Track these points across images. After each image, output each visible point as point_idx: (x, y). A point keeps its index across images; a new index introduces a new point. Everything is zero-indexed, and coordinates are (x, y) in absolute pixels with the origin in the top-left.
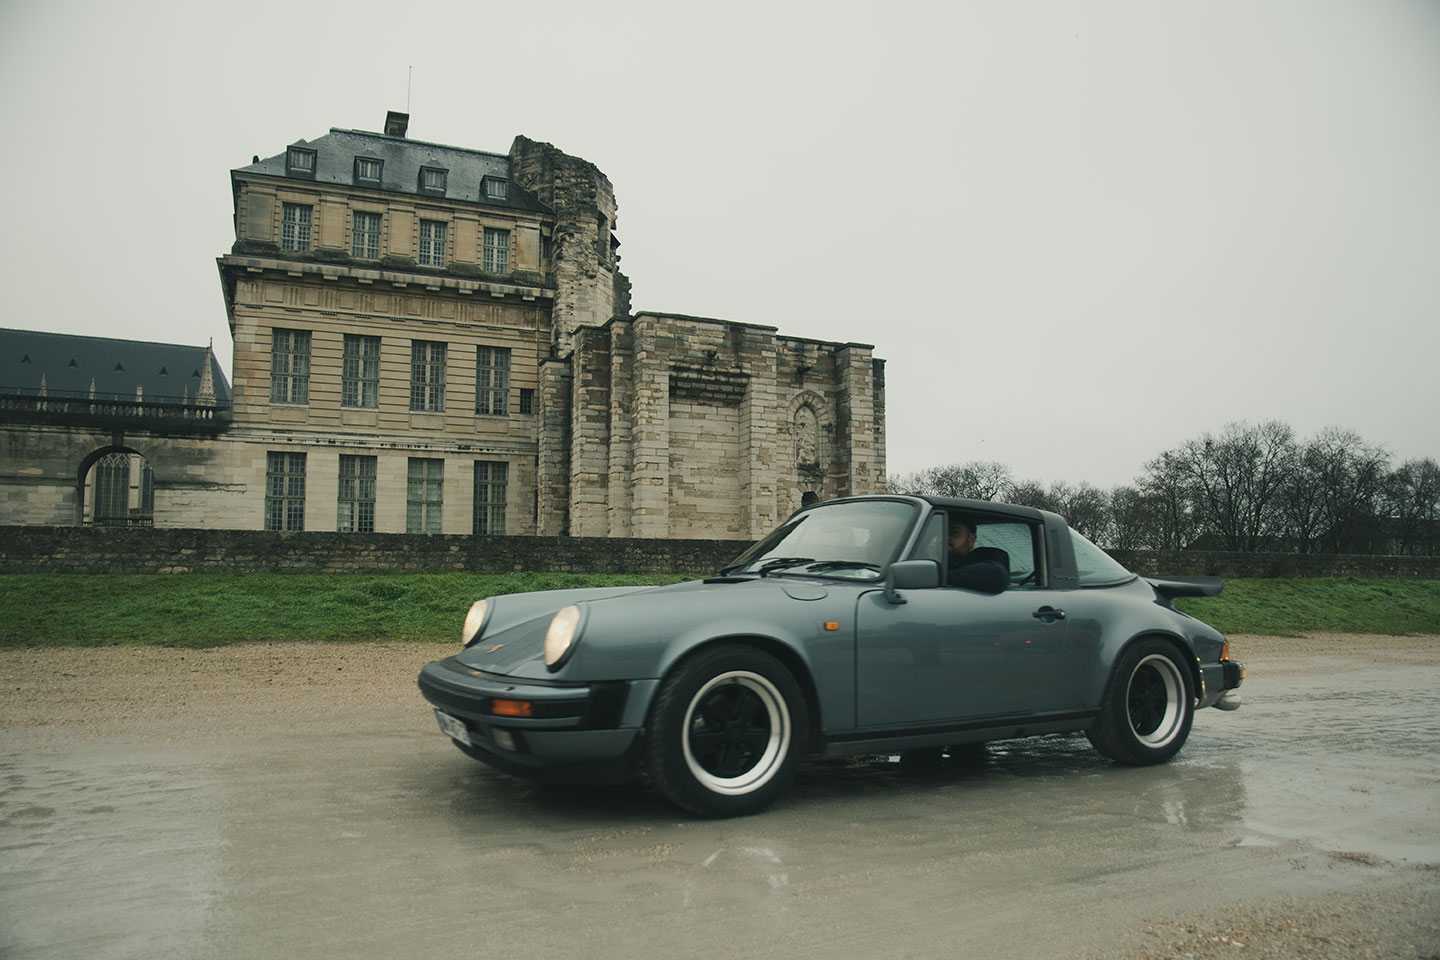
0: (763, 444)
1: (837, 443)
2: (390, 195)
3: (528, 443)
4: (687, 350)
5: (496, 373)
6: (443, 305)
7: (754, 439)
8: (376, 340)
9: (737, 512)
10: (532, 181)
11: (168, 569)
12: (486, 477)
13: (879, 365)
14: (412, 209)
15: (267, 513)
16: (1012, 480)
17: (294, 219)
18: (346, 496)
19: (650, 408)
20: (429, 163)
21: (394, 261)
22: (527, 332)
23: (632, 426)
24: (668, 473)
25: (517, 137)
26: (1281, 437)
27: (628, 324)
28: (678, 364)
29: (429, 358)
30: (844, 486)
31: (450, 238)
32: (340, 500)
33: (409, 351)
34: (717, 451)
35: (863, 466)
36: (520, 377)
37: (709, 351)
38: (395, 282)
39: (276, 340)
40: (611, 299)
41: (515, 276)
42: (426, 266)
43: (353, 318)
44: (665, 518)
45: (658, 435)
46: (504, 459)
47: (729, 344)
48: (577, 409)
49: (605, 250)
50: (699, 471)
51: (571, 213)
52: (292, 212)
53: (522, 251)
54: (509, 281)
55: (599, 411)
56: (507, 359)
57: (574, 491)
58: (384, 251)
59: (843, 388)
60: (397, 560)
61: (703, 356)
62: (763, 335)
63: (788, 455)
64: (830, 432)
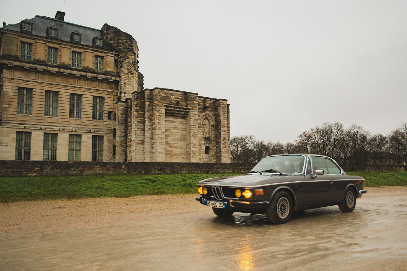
0: (194, 131)
1: (216, 131)
2: (61, 42)
3: (110, 129)
4: (171, 100)
5: (99, 105)
6: (81, 81)
7: (191, 129)
8: (57, 93)
9: (186, 153)
10: (111, 40)
11: (31, 174)
12: (96, 141)
13: (228, 105)
14: (69, 47)
15: (16, 153)
17: (25, 48)
18: (46, 147)
19: (159, 119)
20: (75, 31)
21: (63, 65)
22: (110, 92)
23: (153, 125)
24: (165, 140)
25: (105, 24)
26: (339, 127)
27: (150, 91)
28: (168, 105)
29: (76, 100)
30: (218, 144)
31: (83, 58)
32: (44, 149)
33: (69, 97)
34: (179, 133)
35: (224, 138)
36: (108, 107)
37: (177, 101)
38: (64, 73)
39: (19, 91)
40: (137, 81)
41: (106, 73)
42: (75, 68)
43: (48, 84)
44: (164, 155)
45: (162, 128)
46: (102, 135)
47: (183, 98)
48: (134, 119)
49: (135, 64)
50: (173, 140)
51: (125, 52)
52: (24, 45)
53: (108, 64)
54: (104, 74)
55: (141, 120)
56: (103, 101)
57: (132, 146)
58: (59, 61)
59: (218, 113)
60: (106, 171)
61: (175, 102)
62: (194, 96)
63: (201, 134)
64: (214, 127)
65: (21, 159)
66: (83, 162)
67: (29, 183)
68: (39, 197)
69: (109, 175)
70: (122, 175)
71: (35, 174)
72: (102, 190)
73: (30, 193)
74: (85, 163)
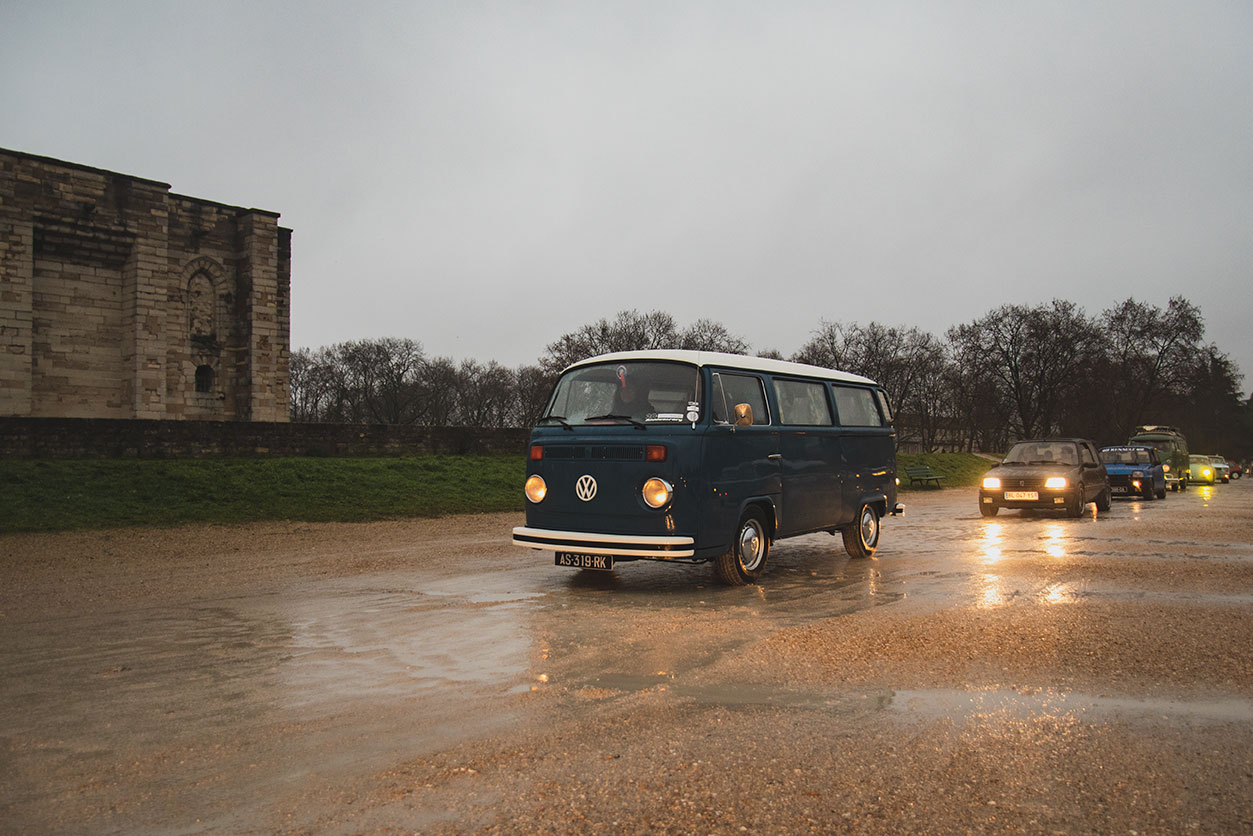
0: (152, 312)
1: (235, 315)
4: (56, 200)
7: (141, 306)
9: (119, 386)
13: (285, 235)
16: (423, 357)
19: (8, 263)
24: (30, 341)
26: (663, 325)
28: (46, 215)
30: (244, 360)
34: (93, 318)
35: (264, 339)
37: (86, 203)
44: (27, 392)
45: (18, 295)
47: (111, 197)
50: (69, 339)
59: (245, 256)
61: (77, 208)
62: (152, 191)
63: (180, 324)
64: (228, 302)
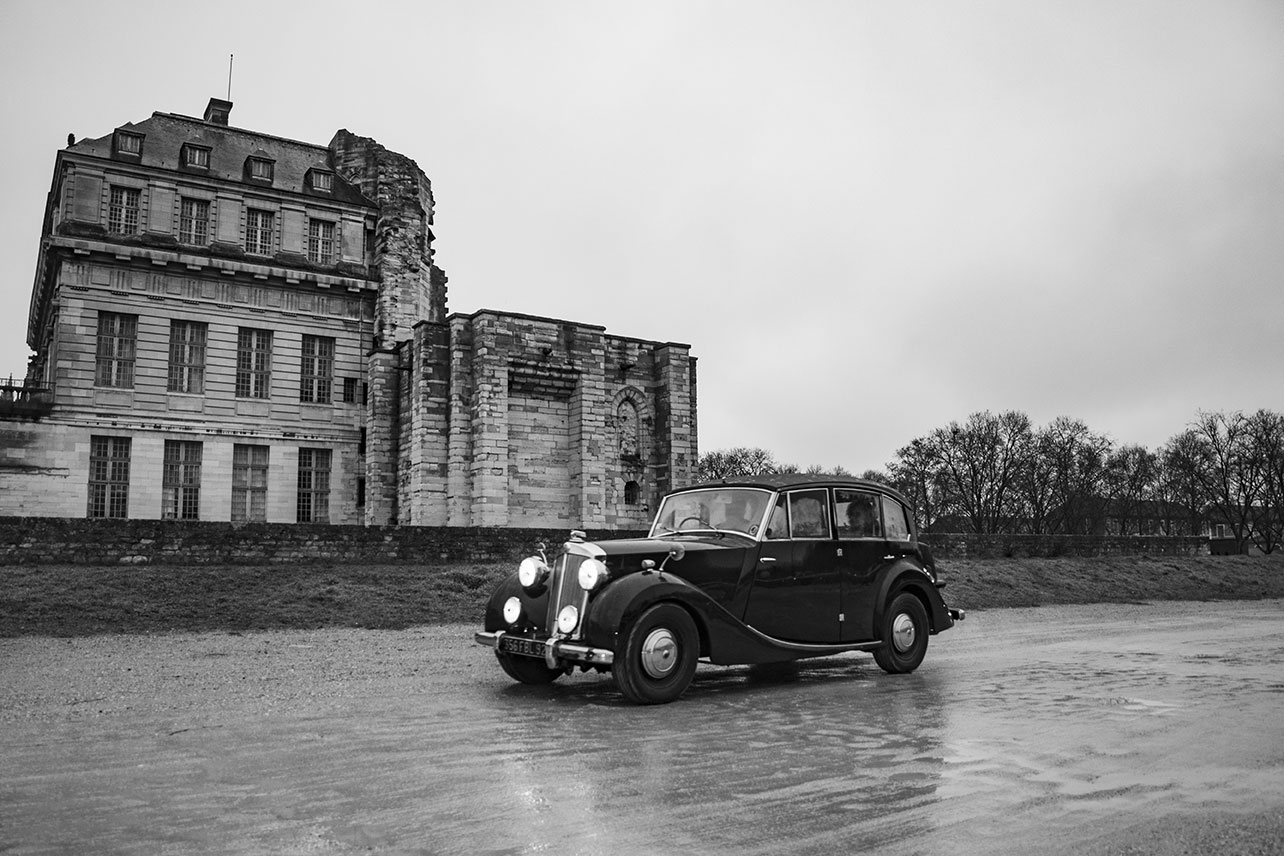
0: (593, 436)
1: (656, 436)
2: (218, 183)
3: (350, 431)
4: (524, 347)
5: (320, 362)
6: (270, 294)
7: (585, 432)
8: (202, 327)
9: (568, 500)
10: (356, 175)
12: (310, 465)
13: (693, 361)
14: (240, 197)
15: (89, 497)
17: (121, 202)
18: (170, 482)
19: (490, 401)
20: (256, 153)
21: (222, 249)
22: (351, 322)
23: (472, 419)
24: (506, 463)
25: (340, 131)
26: (1019, 426)
27: (467, 320)
28: (516, 360)
29: (254, 346)
30: (664, 476)
31: (278, 228)
32: (165, 486)
33: (235, 338)
34: (548, 443)
35: (681, 456)
36: (344, 365)
37: (545, 349)
38: (224, 269)
39: (100, 323)
40: (429, 293)
41: (340, 267)
42: (253, 254)
43: (180, 303)
44: (504, 507)
45: (499, 427)
46: (328, 446)
47: (562, 341)
48: (418, 401)
49: (423, 244)
50: (532, 462)
51: (396, 209)
52: (119, 195)
53: (347, 244)
54: (334, 272)
55: (439, 403)
56: (331, 348)
57: (412, 480)
58: (212, 238)
59: (662, 384)
60: (338, 550)
61: (538, 353)
62: (592, 334)
63: (611, 446)
64: (649, 425)
65: (102, 514)
66: (274, 524)
67: (125, 584)
68: (152, 622)
69: (344, 563)
70: (384, 563)
71: (139, 559)
72: (329, 607)
73: (127, 612)
74: (279, 528)
